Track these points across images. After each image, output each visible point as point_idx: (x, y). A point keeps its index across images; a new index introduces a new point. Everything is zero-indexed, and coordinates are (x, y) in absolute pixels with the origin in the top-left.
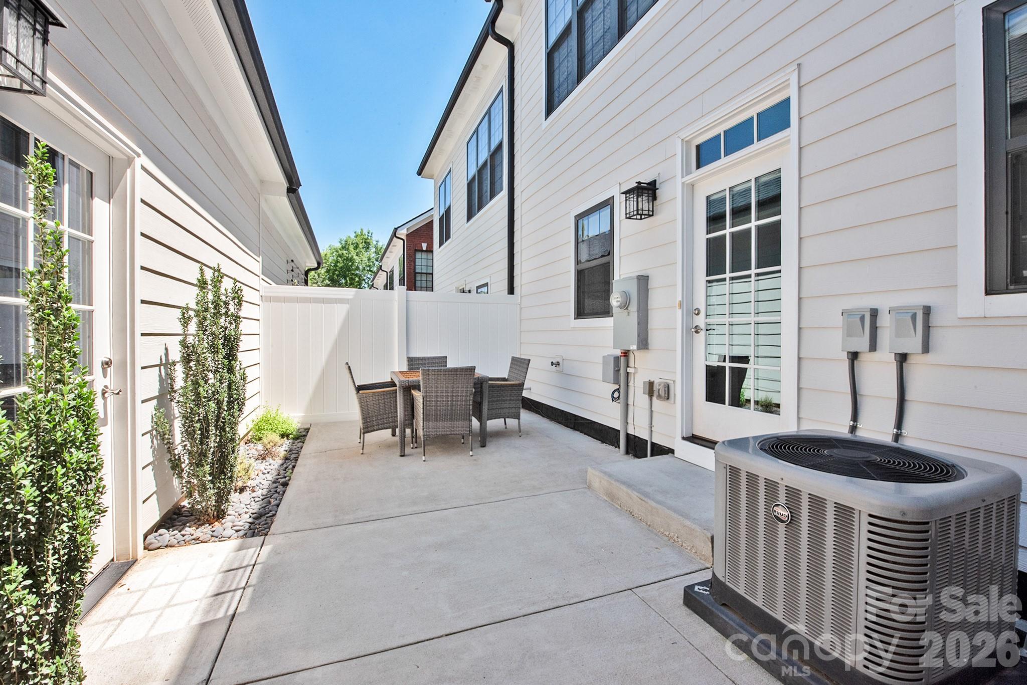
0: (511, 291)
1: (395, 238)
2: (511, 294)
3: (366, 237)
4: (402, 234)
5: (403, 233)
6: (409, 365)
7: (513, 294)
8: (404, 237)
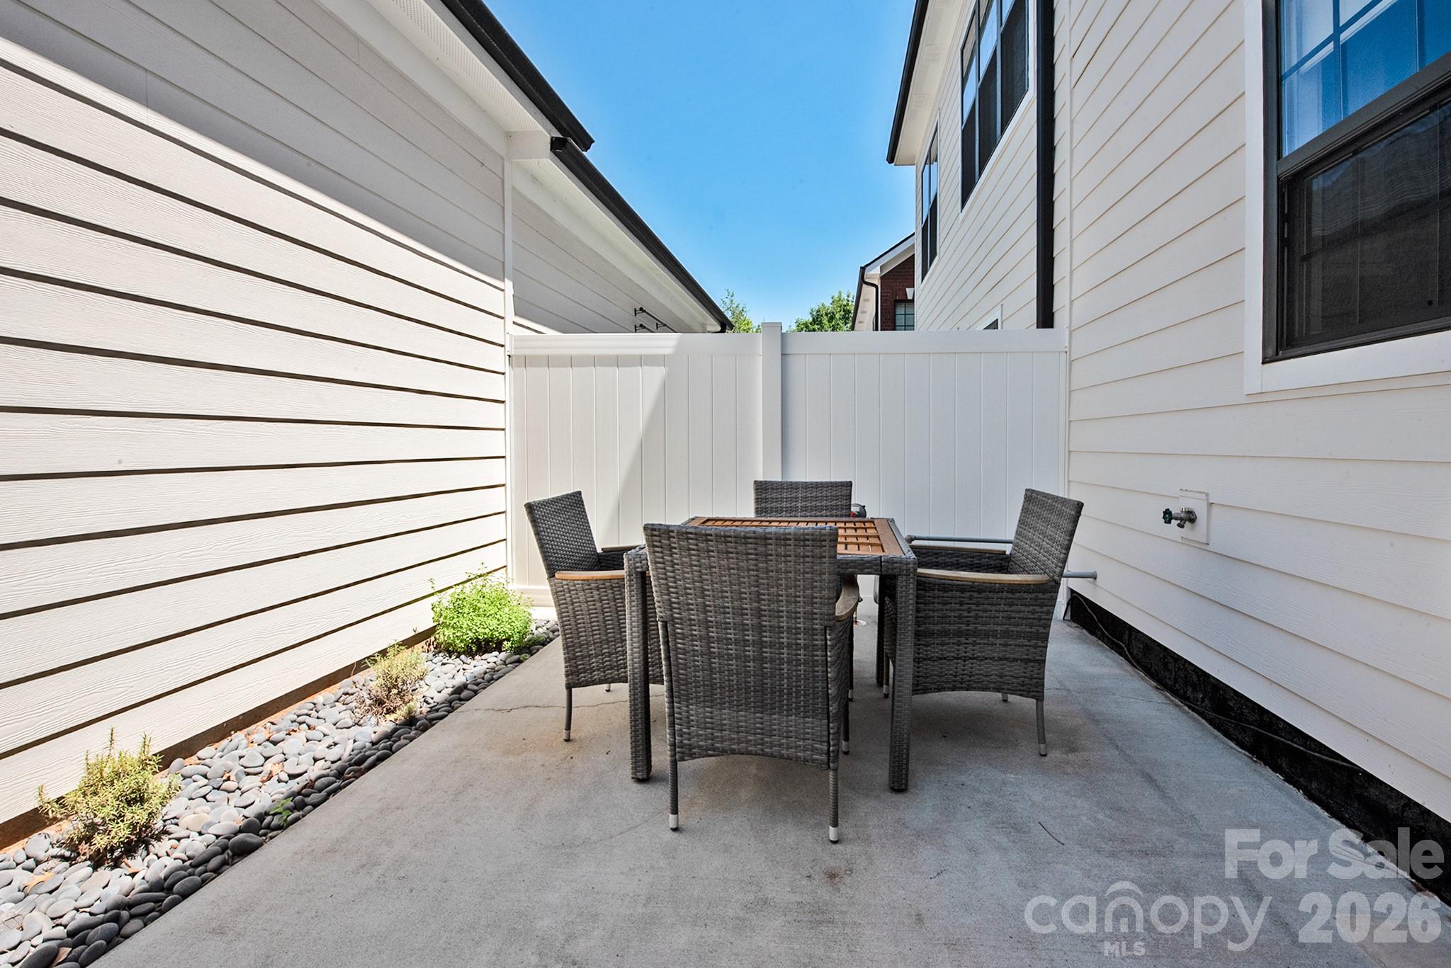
0: (1046, 318)
1: (864, 286)
2: (1044, 327)
3: (845, 303)
4: (873, 277)
5: (874, 274)
6: (757, 500)
7: (1052, 326)
8: (877, 282)
